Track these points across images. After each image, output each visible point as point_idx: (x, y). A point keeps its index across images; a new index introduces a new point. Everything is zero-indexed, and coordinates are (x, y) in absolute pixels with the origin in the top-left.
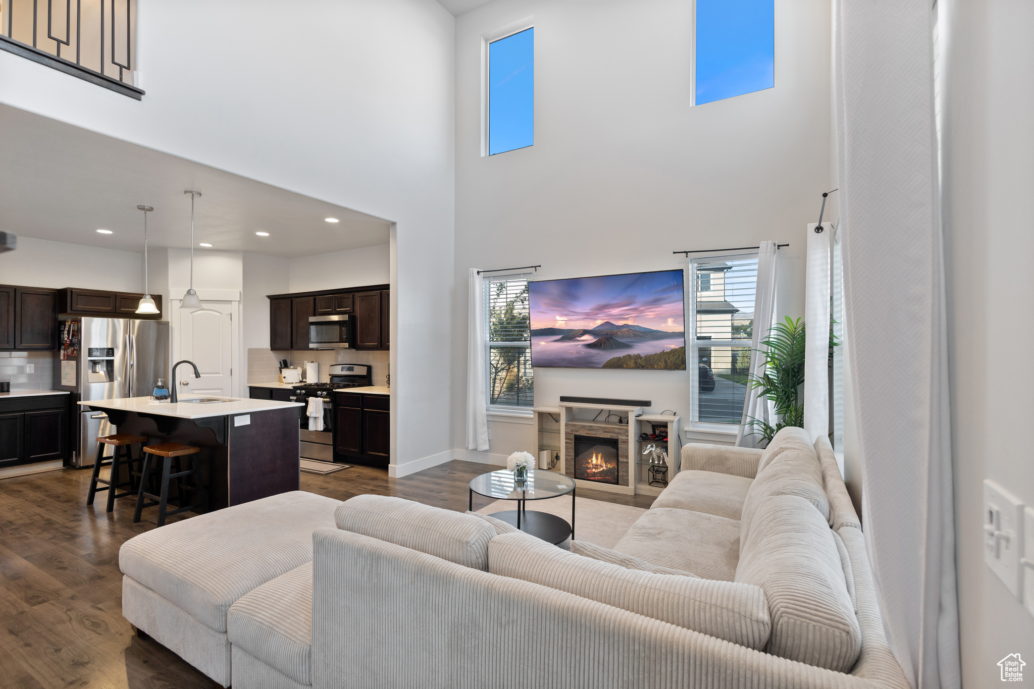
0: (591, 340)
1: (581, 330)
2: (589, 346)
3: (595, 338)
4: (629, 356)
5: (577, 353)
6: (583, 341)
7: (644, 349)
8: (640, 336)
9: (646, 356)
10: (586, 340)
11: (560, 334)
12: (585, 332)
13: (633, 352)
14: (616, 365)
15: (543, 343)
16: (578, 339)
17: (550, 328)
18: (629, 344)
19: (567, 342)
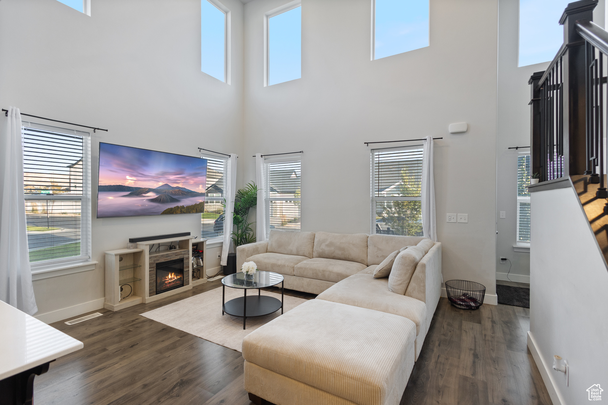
0: (154, 196)
1: (147, 188)
2: (153, 200)
3: (157, 195)
4: (178, 207)
5: (142, 206)
6: (148, 196)
7: (187, 202)
8: (185, 195)
9: (187, 207)
10: (150, 196)
11: (128, 191)
12: (149, 190)
13: (180, 204)
14: (170, 212)
15: (111, 198)
16: (144, 195)
17: (120, 185)
18: (178, 199)
19: (134, 197)
